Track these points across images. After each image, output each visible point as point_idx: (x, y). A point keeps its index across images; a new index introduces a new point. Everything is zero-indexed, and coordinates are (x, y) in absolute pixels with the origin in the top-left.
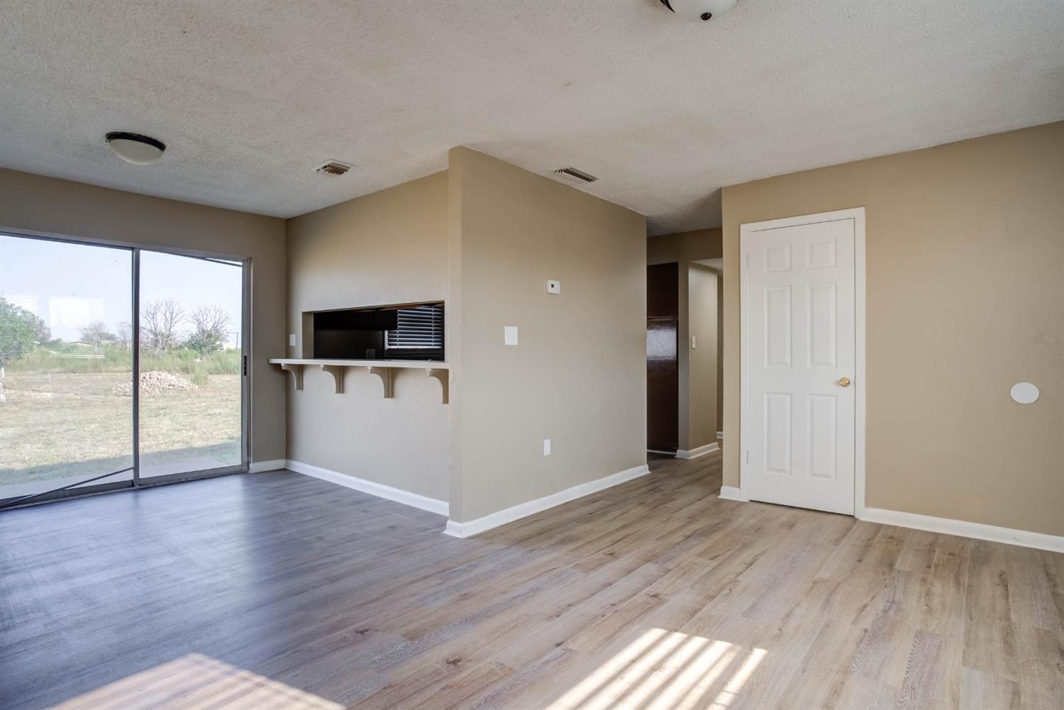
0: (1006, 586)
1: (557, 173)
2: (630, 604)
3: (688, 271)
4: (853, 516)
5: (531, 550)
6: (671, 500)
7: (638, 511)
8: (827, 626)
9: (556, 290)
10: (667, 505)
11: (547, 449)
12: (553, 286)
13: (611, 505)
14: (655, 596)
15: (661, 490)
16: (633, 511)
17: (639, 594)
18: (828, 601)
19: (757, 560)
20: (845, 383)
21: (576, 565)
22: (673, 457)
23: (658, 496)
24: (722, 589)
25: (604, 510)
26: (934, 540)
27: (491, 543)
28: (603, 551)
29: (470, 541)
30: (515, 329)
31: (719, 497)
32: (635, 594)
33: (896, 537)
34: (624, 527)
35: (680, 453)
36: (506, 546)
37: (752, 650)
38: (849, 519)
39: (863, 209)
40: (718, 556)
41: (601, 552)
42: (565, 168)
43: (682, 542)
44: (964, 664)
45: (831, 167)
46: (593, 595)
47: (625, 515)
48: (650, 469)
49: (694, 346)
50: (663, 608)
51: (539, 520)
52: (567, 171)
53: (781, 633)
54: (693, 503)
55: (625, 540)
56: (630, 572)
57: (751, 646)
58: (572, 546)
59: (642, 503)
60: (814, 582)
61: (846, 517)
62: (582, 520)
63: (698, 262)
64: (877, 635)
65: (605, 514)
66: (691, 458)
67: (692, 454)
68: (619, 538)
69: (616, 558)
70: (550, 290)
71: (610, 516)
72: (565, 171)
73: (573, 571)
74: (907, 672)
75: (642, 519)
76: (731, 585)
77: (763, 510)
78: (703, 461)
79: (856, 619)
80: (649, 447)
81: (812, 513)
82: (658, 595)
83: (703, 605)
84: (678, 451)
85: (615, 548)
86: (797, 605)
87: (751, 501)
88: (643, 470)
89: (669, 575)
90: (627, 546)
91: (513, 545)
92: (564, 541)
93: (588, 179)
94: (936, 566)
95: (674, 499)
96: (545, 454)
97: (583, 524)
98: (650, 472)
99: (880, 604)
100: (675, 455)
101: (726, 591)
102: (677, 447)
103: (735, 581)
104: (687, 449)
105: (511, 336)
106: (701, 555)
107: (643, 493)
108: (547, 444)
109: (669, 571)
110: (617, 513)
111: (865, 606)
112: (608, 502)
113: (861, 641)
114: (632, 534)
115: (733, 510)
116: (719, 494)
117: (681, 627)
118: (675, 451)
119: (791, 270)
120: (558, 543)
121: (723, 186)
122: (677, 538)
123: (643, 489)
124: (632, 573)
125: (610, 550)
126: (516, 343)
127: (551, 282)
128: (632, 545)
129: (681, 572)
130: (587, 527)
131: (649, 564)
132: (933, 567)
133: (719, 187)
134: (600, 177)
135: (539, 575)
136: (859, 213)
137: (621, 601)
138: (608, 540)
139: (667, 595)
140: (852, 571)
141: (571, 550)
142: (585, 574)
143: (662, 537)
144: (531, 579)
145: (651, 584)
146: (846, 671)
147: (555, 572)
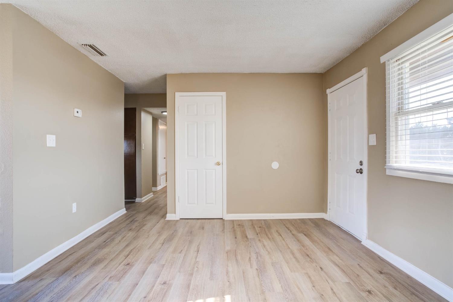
0: (281, 235)
1: (83, 46)
2: (154, 293)
3: (141, 112)
4: (222, 219)
5: (75, 276)
6: (145, 225)
7: (131, 234)
8: (243, 273)
9: (80, 115)
10: (143, 228)
11: (74, 210)
12: (78, 112)
13: (114, 234)
14: (165, 283)
15: (137, 221)
16: (128, 235)
17: (156, 286)
18: (237, 260)
19: (199, 248)
20: (218, 164)
21: (111, 277)
22: (134, 202)
23: (136, 224)
24: (194, 268)
25: (112, 238)
26: (253, 223)
27: (41, 280)
28: (122, 264)
29: (22, 283)
30: (54, 137)
31: (166, 219)
32: (153, 286)
33: (240, 224)
34: (127, 246)
35: (137, 200)
36: (55, 279)
37: (224, 298)
38: (221, 220)
39: (225, 92)
40: (182, 251)
41: (121, 265)
42: (89, 44)
43: (161, 247)
44: (292, 272)
45: (214, 73)
46: (130, 295)
47: (125, 239)
48: (126, 210)
49: (143, 149)
50: (172, 288)
51: (72, 254)
52: (90, 46)
53: (230, 283)
54: (156, 225)
55: (132, 253)
56: (144, 272)
57: (223, 296)
58: (102, 265)
59: (130, 229)
60: (227, 253)
61: (220, 219)
62: (101, 247)
63: (146, 109)
64: (261, 270)
65: (113, 240)
66: (143, 201)
67: (143, 199)
68: (127, 253)
69: (132, 266)
70: (76, 114)
71: (117, 241)
72: (89, 45)
73: (110, 283)
74: (280, 283)
75: (135, 238)
76: (196, 265)
77: (188, 223)
78: (149, 202)
79: (251, 265)
80: (125, 199)
81: (207, 220)
82: (166, 282)
83: (190, 280)
84: (137, 199)
85: (128, 260)
86: (227, 266)
87: (180, 219)
88: (123, 211)
89: (165, 268)
90: (135, 257)
91: (59, 277)
92: (96, 263)
93: (101, 54)
94: (259, 233)
95: (146, 224)
96: (73, 212)
97: (103, 249)
98: (126, 212)
99: (254, 256)
100: (135, 201)
101: (196, 269)
102: (136, 197)
103: (197, 262)
104: (141, 197)
105: (51, 141)
106: (174, 251)
107: (128, 224)
108: (74, 205)
109: (163, 266)
110: (120, 238)
111: (250, 258)
112: (111, 233)
113: (259, 275)
114: (134, 249)
115: (175, 225)
116: (166, 218)
117: (187, 298)
118: (135, 199)
119: (197, 115)
120: (91, 266)
121: (168, 73)
122: (158, 245)
123: (127, 221)
124: (146, 273)
125: (126, 262)
126: (55, 146)
127: (76, 110)
128: (137, 255)
129: (170, 264)
130: (106, 250)
131: (151, 265)
132: (259, 234)
133: (166, 73)
134: (109, 55)
135: (89, 293)
136: (224, 94)
137: (149, 293)
138: (122, 257)
139: (170, 280)
140: (236, 243)
141: (102, 269)
142: (118, 282)
143: (150, 247)
144: (84, 298)
145: (159, 277)
146: (263, 292)
147: (98, 287)
